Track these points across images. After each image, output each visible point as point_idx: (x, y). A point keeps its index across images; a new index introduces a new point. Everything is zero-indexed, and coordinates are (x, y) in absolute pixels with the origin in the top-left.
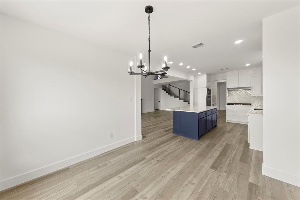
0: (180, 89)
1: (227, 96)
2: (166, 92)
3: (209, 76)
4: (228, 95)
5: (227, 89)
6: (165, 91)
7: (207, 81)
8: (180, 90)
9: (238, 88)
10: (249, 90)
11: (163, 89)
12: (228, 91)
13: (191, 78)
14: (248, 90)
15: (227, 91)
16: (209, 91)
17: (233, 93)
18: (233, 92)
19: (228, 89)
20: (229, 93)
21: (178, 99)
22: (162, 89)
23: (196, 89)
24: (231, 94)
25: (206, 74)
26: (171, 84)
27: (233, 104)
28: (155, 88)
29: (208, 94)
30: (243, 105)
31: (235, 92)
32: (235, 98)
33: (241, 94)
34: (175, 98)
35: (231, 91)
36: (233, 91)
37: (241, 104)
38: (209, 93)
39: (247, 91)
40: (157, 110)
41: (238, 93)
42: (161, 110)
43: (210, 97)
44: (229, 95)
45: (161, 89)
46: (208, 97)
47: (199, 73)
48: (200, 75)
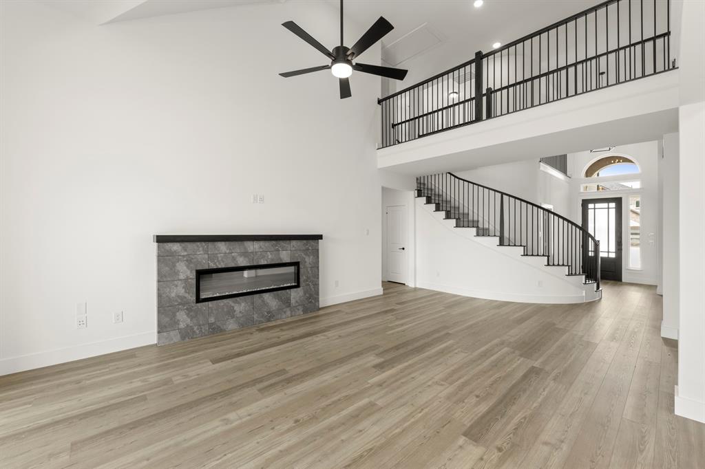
0: (502, 194)
2: (433, 206)
6: (429, 201)
8: (504, 196)
11: (419, 195)
22: (414, 193)
28: (385, 186)
40: (391, 285)
42: (411, 284)
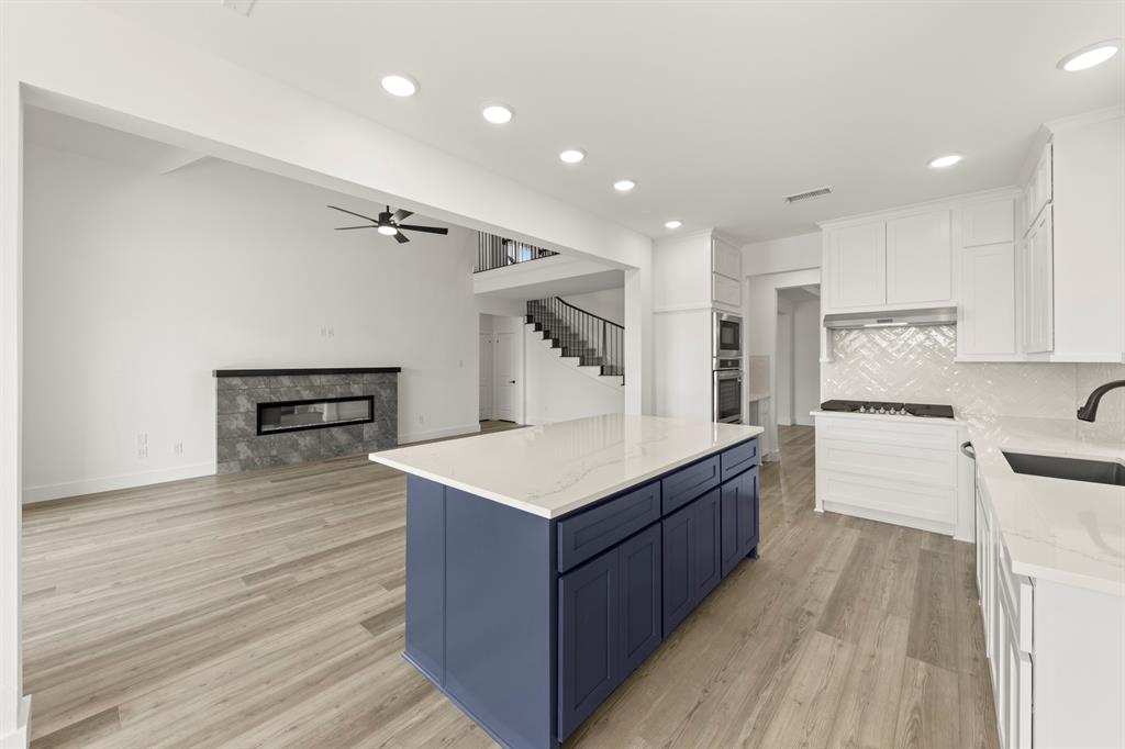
0: (605, 321)
1: (824, 358)
2: (541, 334)
3: (728, 242)
4: (828, 356)
5: (822, 318)
6: (538, 328)
7: (716, 273)
9: (885, 317)
10: (945, 329)
11: (530, 320)
12: (831, 330)
13: (632, 253)
14: (937, 325)
15: (823, 331)
16: (729, 333)
17: (856, 344)
18: (855, 341)
19: (829, 318)
20: (832, 343)
21: (599, 368)
23: (657, 317)
24: (843, 349)
25: (711, 230)
26: (570, 294)
27: (853, 407)
28: (484, 312)
29: (723, 346)
30: (910, 418)
31: (863, 338)
32: (864, 369)
33: (899, 351)
34: (582, 364)
35: (843, 333)
36: (854, 334)
37: (898, 407)
38: (729, 340)
39: (934, 333)
41: (884, 344)
42: (520, 422)
43: (736, 363)
44: (833, 356)
45: (522, 320)
46: (723, 364)
47: (673, 225)
48: (675, 234)
